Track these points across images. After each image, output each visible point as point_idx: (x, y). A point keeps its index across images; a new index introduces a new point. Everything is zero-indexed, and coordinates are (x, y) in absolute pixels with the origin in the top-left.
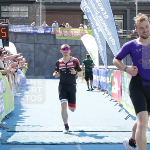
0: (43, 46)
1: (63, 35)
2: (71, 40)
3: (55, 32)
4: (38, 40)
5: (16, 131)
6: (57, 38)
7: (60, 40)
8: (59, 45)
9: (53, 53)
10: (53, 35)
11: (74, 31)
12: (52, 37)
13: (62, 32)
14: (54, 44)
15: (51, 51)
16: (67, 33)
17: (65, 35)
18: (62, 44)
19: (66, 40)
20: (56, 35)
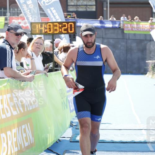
0: (111, 41)
1: (132, 29)
2: (140, 35)
3: (123, 26)
4: (106, 34)
6: (125, 32)
7: (129, 34)
8: (128, 39)
9: (122, 48)
11: (143, 25)
12: (120, 31)
13: (131, 26)
14: (122, 39)
15: (120, 46)
16: (135, 27)
17: (133, 29)
18: (130, 38)
19: (135, 34)
20: (125, 29)
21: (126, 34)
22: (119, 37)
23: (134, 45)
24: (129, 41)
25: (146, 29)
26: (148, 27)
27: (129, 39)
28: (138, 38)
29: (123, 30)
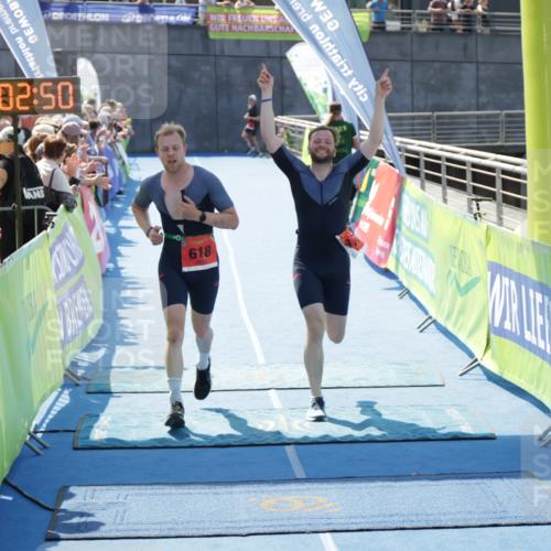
1: (230, 28)
2: (253, 42)
3: (205, 21)
5: (113, 390)
6: (212, 36)
7: (222, 42)
8: (219, 56)
9: (203, 80)
10: (200, 28)
11: (259, 15)
12: (197, 34)
13: (227, 19)
14: (203, 55)
15: (197, 75)
16: (240, 21)
17: (234, 27)
18: (227, 53)
19: (238, 42)
20: (211, 27)
21: (214, 40)
22: (195, 52)
23: (237, 71)
24: (223, 62)
25: (268, 27)
26: (275, 21)
27: (223, 55)
28: (247, 51)
29: (205, 29)
